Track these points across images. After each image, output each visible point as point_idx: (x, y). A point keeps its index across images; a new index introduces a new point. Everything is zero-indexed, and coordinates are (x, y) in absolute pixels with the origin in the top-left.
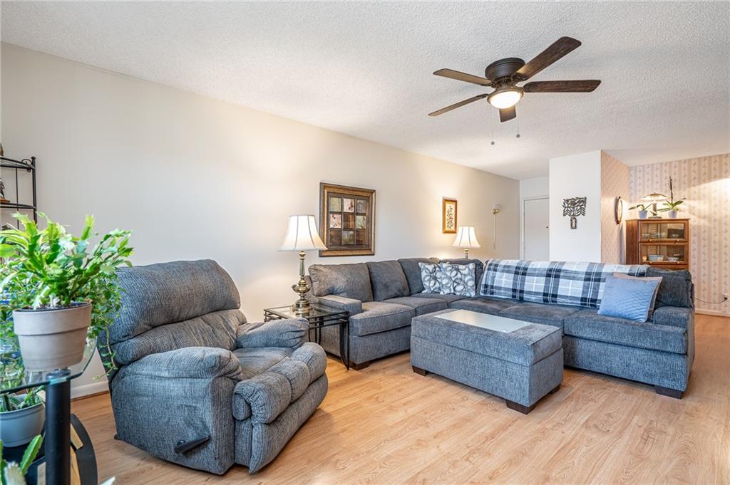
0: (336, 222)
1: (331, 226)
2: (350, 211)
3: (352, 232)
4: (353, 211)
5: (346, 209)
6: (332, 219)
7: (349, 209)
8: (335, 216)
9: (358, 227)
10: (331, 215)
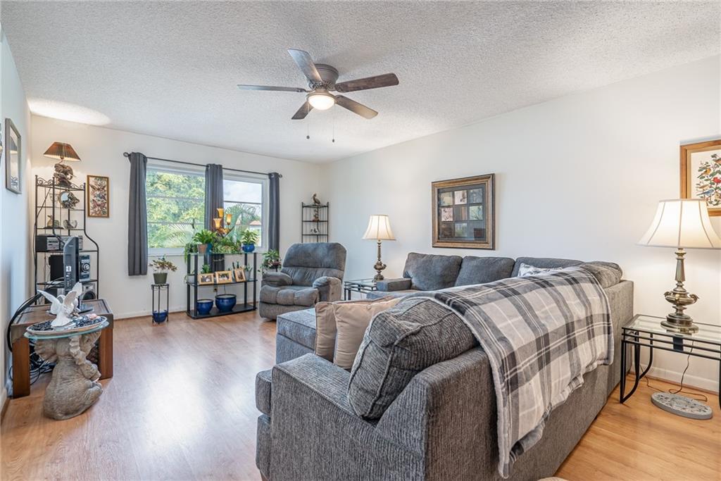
0: (447, 216)
1: (443, 219)
2: (462, 203)
3: (465, 225)
4: (466, 202)
5: (458, 202)
6: (443, 214)
7: (461, 201)
8: (446, 209)
9: (471, 218)
10: (443, 209)
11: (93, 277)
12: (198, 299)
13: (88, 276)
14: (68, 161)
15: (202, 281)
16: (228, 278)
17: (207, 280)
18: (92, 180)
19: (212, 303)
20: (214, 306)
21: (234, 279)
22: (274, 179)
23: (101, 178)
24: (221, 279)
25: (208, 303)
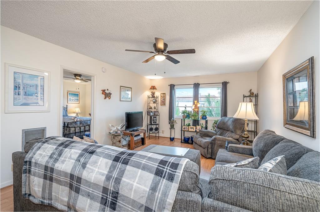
1: (289, 105)
6: (289, 100)
11: (157, 123)
12: (185, 136)
13: (156, 123)
14: (154, 91)
15: (184, 129)
16: (194, 129)
17: (186, 129)
18: (162, 94)
19: (189, 138)
20: (190, 139)
21: (196, 131)
22: (225, 85)
23: (164, 94)
24: (191, 129)
25: (188, 138)
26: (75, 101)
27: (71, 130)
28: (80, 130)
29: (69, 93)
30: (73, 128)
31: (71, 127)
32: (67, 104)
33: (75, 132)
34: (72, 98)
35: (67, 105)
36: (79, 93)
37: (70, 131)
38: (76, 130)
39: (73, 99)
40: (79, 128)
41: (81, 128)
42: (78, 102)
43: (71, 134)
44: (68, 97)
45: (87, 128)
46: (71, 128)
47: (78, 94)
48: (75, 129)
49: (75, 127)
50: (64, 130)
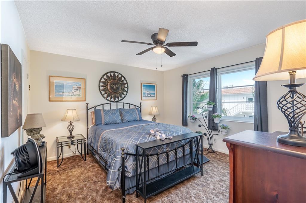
26: (150, 96)
27: (150, 163)
28: (168, 160)
29: (143, 85)
30: (154, 157)
31: (151, 155)
32: (141, 101)
33: (157, 166)
34: (147, 92)
35: (141, 103)
36: (156, 84)
37: (148, 165)
38: (161, 160)
39: (149, 93)
40: (164, 155)
41: (170, 153)
42: (154, 98)
43: (150, 172)
44: (142, 91)
45: (179, 153)
46: (150, 157)
47: (155, 86)
48: (158, 159)
49: (157, 154)
50: (136, 165)
